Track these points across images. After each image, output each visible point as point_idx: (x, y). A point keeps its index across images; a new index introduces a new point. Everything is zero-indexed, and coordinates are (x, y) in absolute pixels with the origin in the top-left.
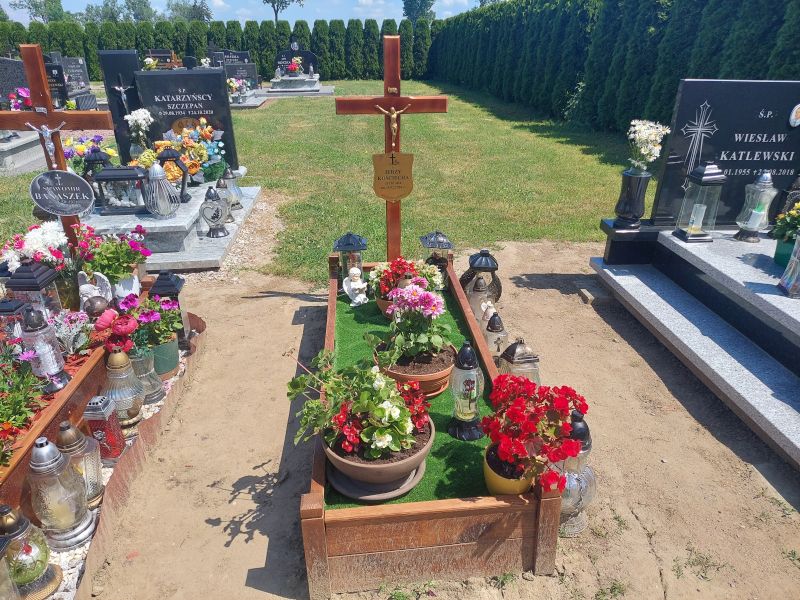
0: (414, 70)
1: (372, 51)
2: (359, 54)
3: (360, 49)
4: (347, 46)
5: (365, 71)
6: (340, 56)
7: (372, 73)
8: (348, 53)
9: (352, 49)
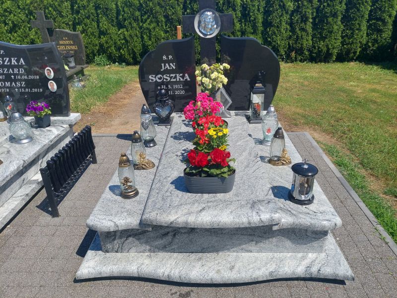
0: (365, 48)
1: (304, 19)
2: (284, 25)
3: (286, 17)
4: (267, 13)
5: (290, 49)
6: (255, 27)
7: (300, 51)
8: (267, 24)
9: (275, 18)
